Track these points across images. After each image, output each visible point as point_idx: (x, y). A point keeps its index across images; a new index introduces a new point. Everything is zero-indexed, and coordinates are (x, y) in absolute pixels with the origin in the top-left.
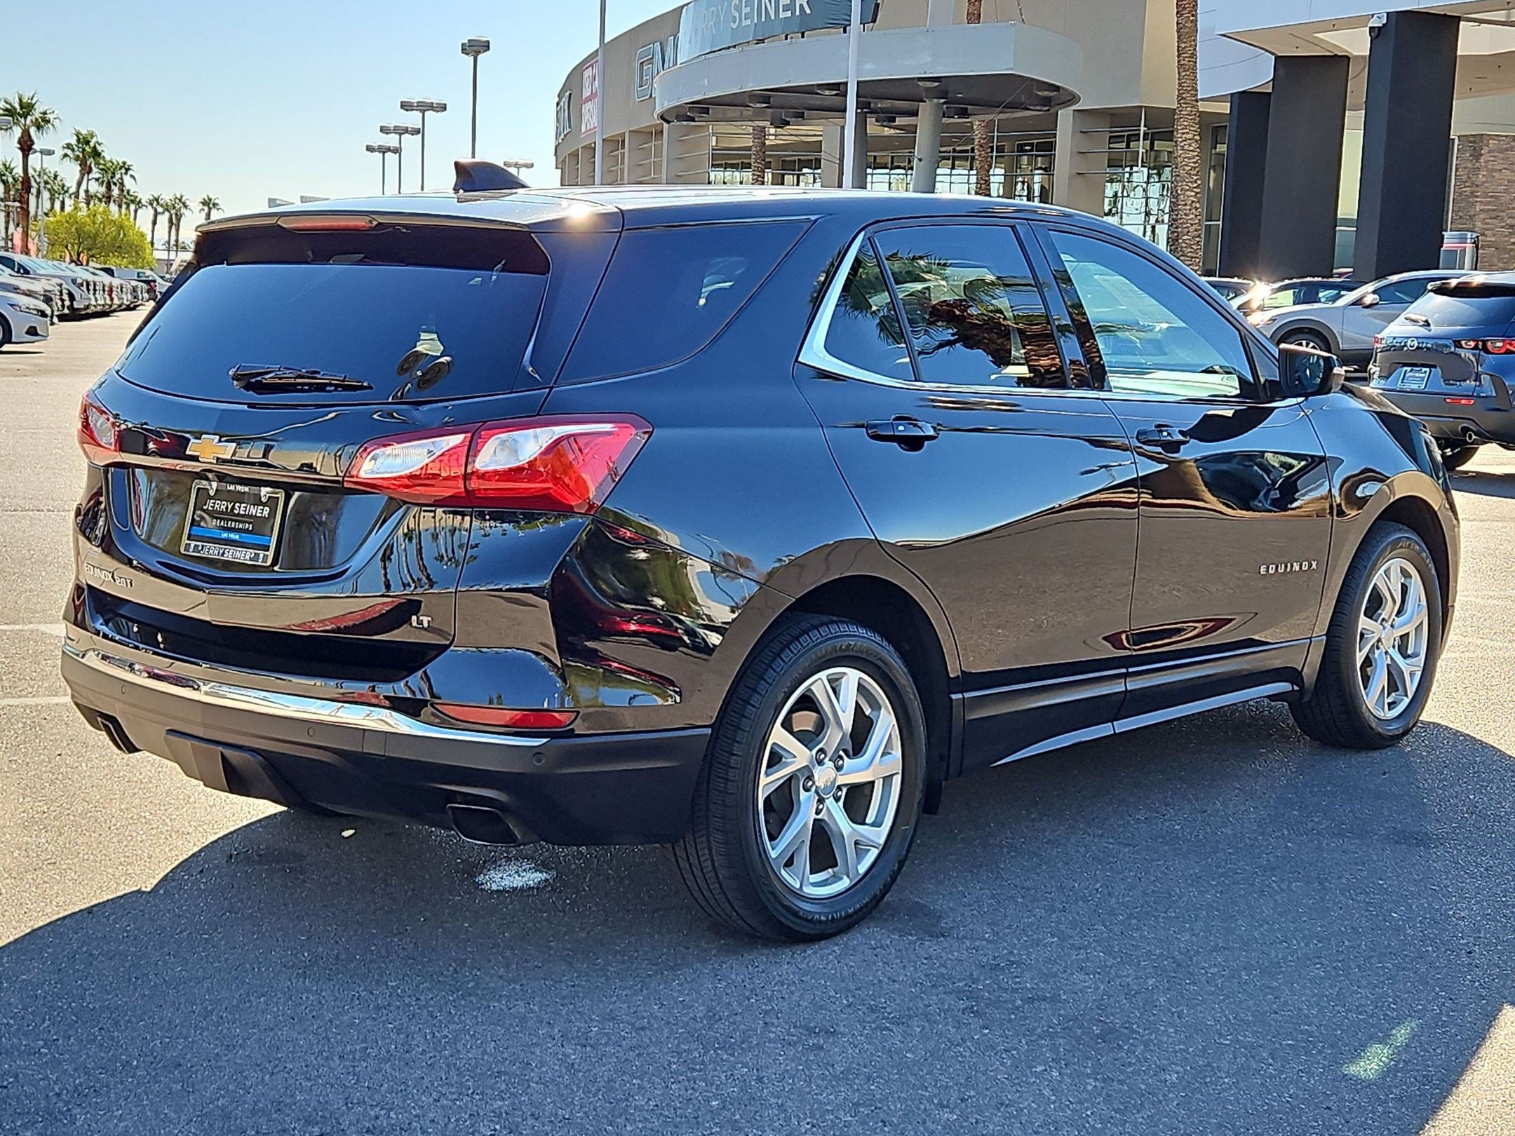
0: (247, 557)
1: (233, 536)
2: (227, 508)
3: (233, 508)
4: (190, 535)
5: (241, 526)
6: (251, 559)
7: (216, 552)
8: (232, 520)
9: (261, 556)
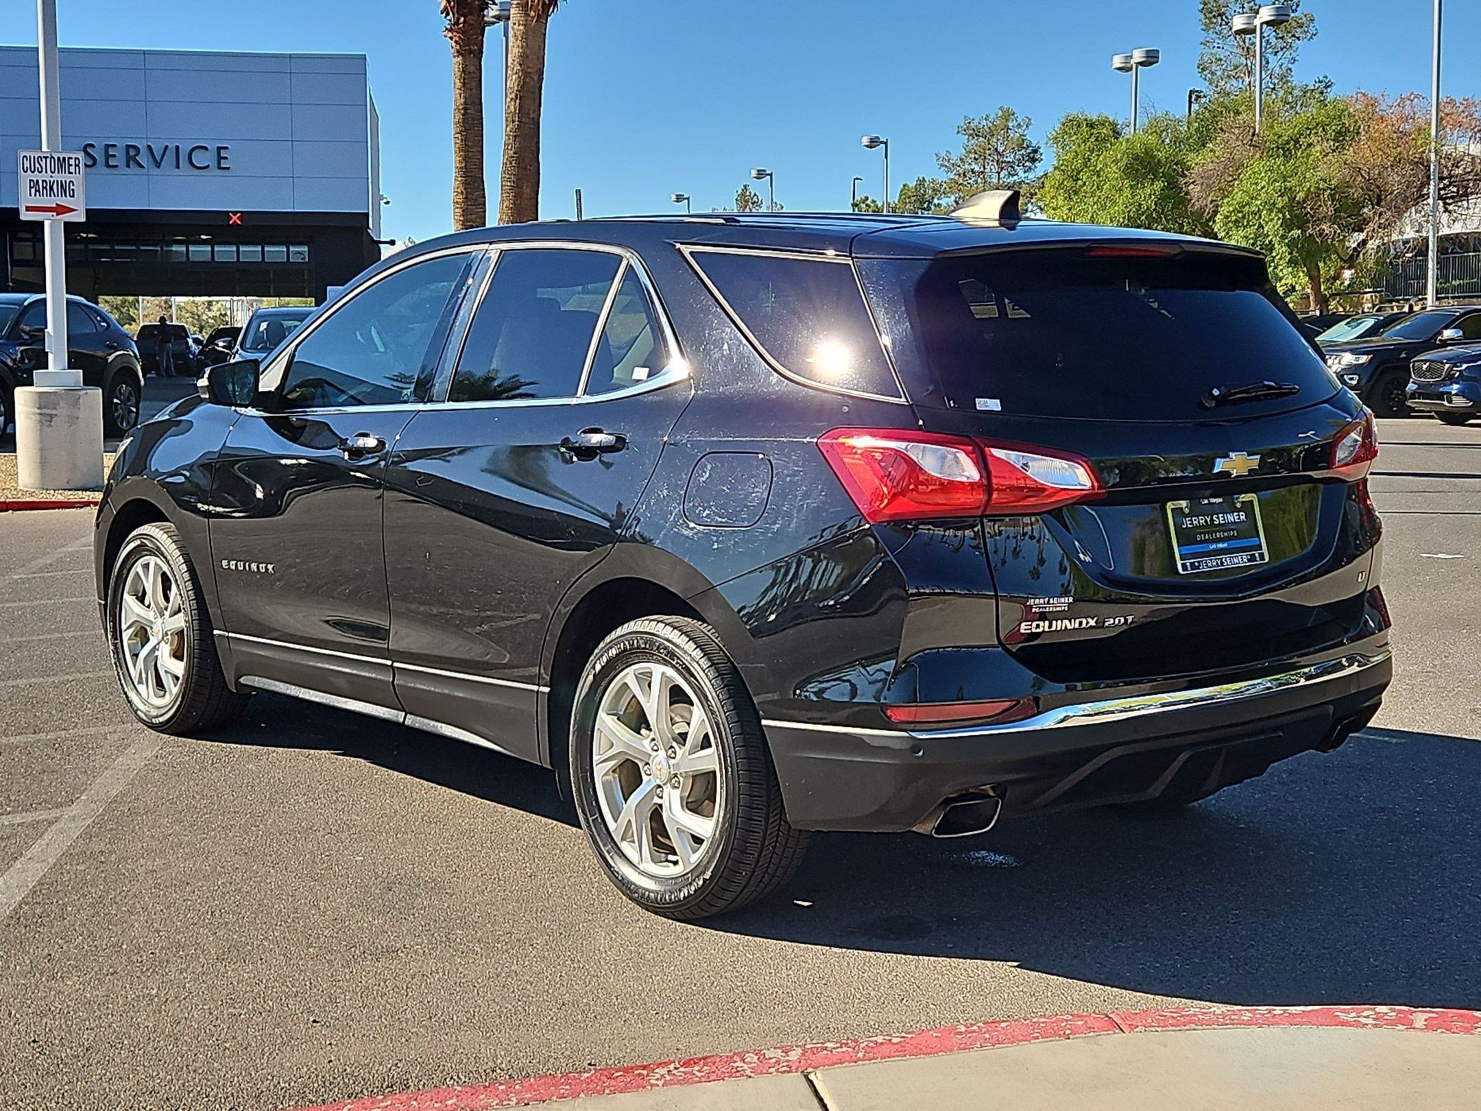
0: (1245, 560)
1: (1220, 546)
2: (1206, 521)
3: (1212, 520)
4: (1181, 555)
5: (1226, 534)
6: (1249, 561)
7: (1214, 564)
8: (1216, 532)
9: (1257, 555)
